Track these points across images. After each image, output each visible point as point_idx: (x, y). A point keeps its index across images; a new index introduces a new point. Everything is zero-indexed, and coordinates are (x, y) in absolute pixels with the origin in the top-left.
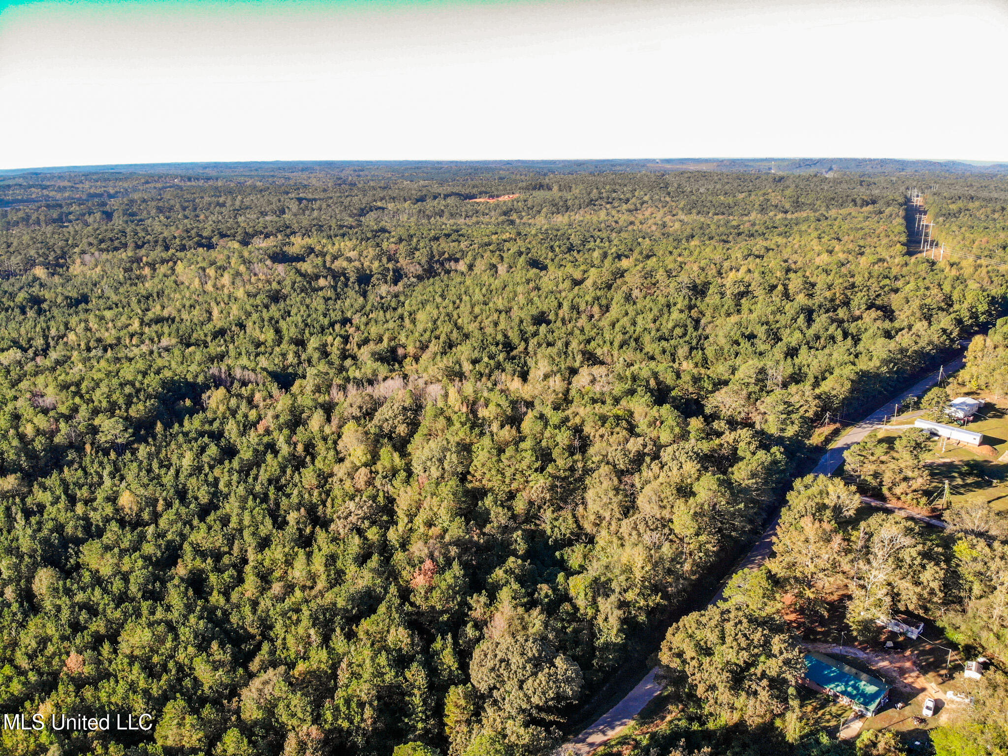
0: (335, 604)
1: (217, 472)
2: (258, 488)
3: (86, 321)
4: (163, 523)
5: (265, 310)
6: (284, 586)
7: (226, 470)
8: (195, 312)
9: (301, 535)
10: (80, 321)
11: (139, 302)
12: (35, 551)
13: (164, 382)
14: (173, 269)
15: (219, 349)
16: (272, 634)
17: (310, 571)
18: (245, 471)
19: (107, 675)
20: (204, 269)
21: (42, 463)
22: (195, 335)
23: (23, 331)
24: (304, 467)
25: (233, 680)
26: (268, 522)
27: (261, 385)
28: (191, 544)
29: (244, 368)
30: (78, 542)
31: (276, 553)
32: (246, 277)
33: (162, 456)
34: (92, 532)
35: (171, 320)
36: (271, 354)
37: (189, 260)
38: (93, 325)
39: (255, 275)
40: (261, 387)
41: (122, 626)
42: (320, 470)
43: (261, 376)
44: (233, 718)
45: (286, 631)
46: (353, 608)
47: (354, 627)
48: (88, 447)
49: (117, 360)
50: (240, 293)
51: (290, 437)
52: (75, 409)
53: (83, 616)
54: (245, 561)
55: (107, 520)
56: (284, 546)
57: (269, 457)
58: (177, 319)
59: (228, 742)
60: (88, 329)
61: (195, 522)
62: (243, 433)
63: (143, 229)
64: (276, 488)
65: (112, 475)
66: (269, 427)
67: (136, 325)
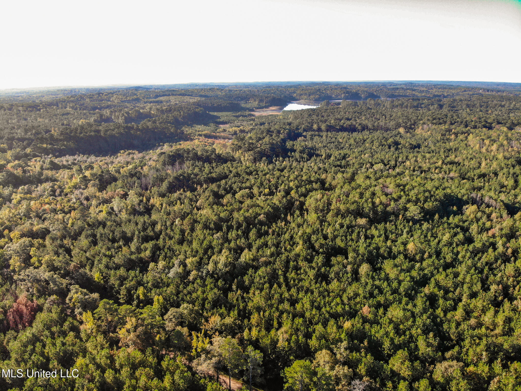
0: (502, 345)
1: (459, 249)
2: (479, 265)
3: (417, 157)
4: (425, 264)
5: (512, 168)
6: (477, 322)
7: (464, 249)
8: (472, 162)
9: (495, 299)
10: (414, 156)
11: (445, 152)
12: (365, 254)
13: (445, 194)
14: (466, 138)
15: (479, 184)
16: (462, 344)
17: (494, 321)
18: (475, 253)
19: (378, 323)
20: (483, 140)
21: (379, 217)
22: (469, 174)
23: (387, 156)
24: (509, 262)
25: (434, 356)
26: (479, 285)
27: (497, 209)
28: (435, 280)
29: (491, 197)
30: (384, 258)
31: (478, 303)
32: (506, 148)
33: (434, 231)
34: (391, 256)
35: (458, 164)
36: (508, 193)
37: (477, 134)
38: (419, 159)
39: (512, 147)
40: (497, 210)
41: (391, 304)
42: (518, 267)
43: (499, 205)
44: (428, 374)
45: (470, 346)
46: (512, 352)
47: (509, 363)
48: (401, 216)
49: (426, 178)
50: (500, 156)
51: (506, 243)
52: (400, 197)
53: (376, 292)
54: (460, 300)
55: (399, 253)
56: (484, 301)
57: (490, 250)
58: (462, 164)
59: (422, 384)
60: (416, 161)
61: (441, 270)
62: (480, 233)
63: (457, 115)
64: (489, 268)
65: (408, 233)
66: (495, 233)
67: (440, 163)
